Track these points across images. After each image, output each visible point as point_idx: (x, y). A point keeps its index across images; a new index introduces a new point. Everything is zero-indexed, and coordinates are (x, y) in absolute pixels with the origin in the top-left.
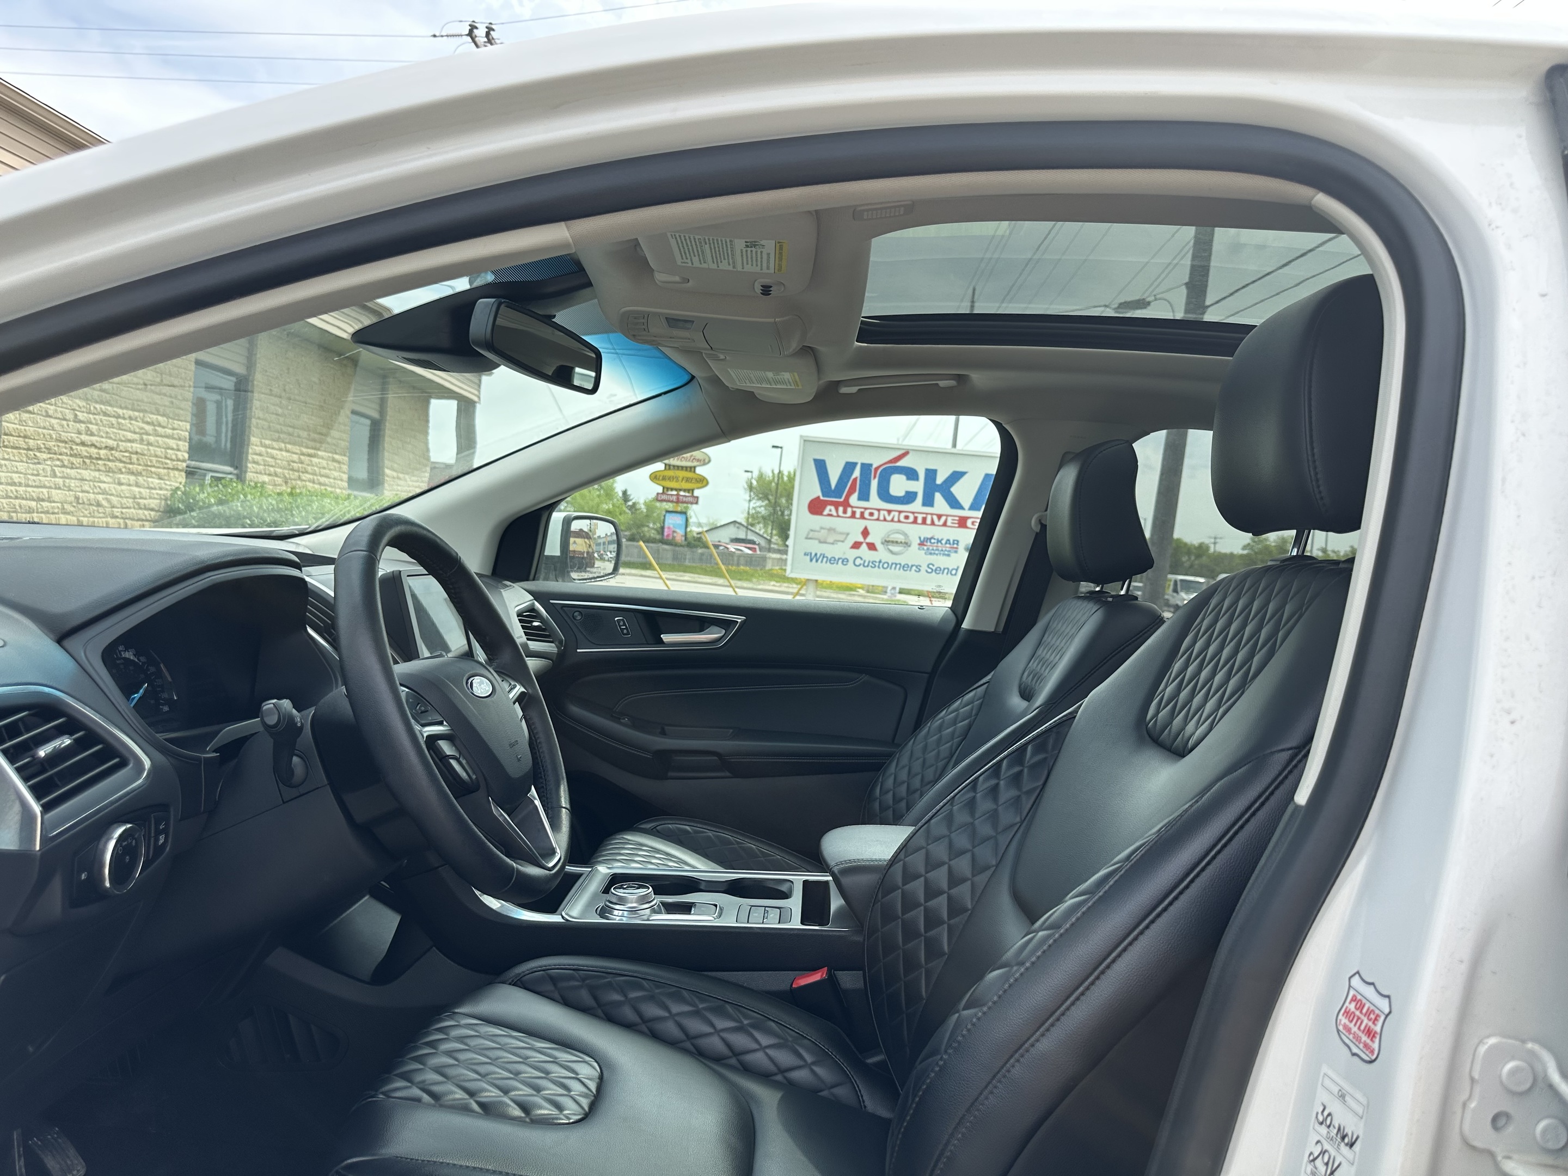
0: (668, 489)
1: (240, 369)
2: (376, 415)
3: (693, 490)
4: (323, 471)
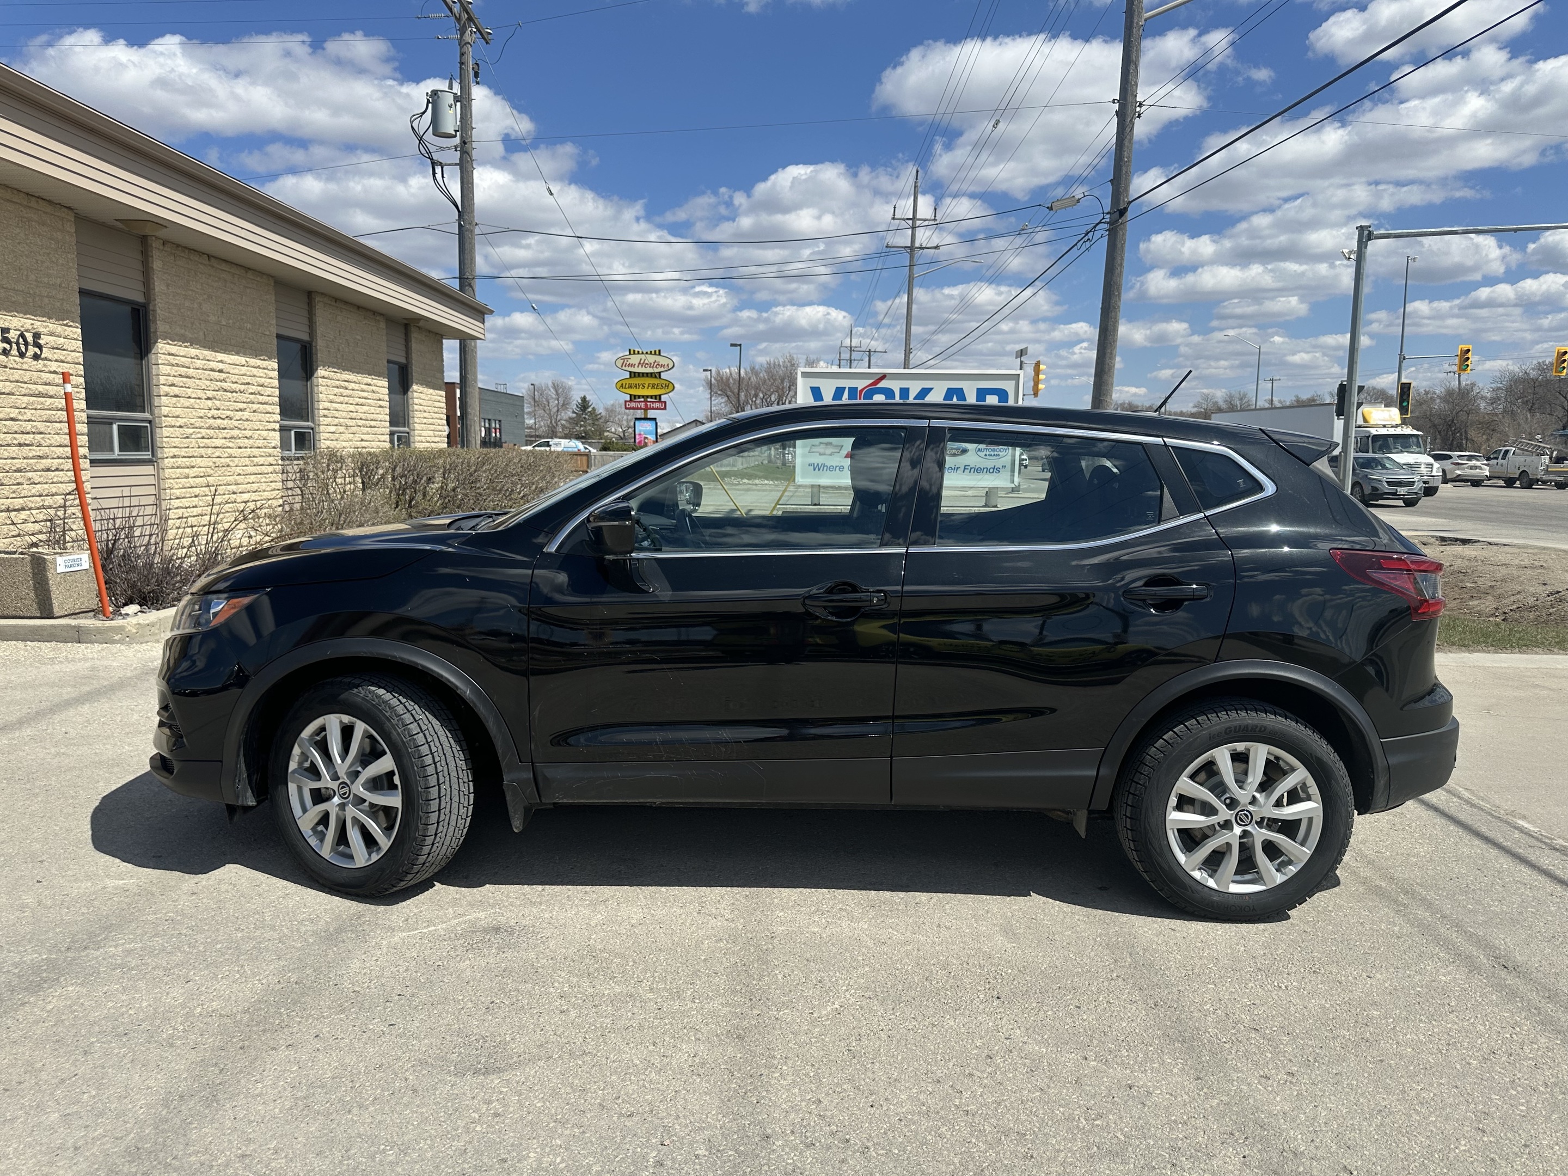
0: (635, 396)
1: (305, 337)
2: (403, 360)
3: (660, 396)
4: (372, 416)
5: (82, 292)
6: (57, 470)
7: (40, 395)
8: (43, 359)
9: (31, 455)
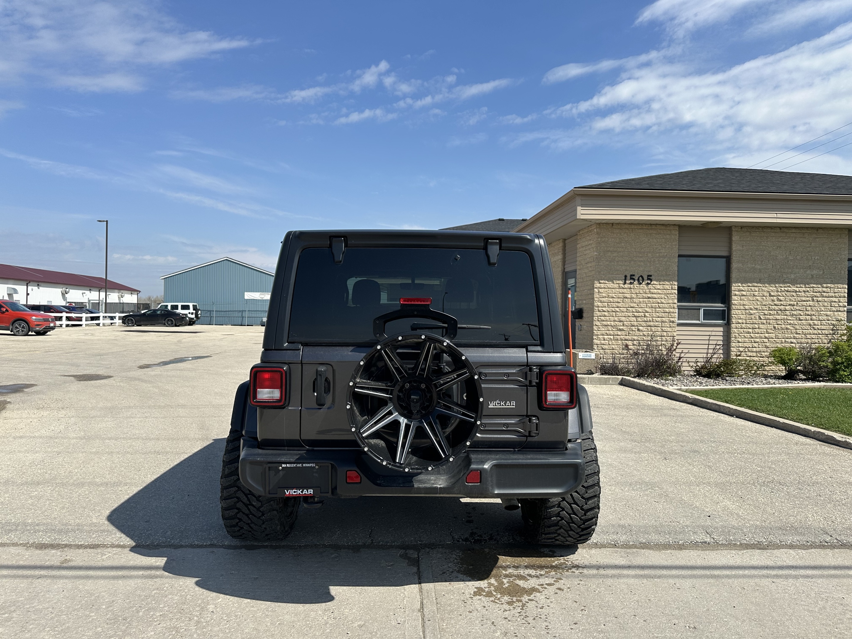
5: (680, 256)
6: (656, 326)
7: (649, 298)
8: (652, 285)
9: (641, 320)
